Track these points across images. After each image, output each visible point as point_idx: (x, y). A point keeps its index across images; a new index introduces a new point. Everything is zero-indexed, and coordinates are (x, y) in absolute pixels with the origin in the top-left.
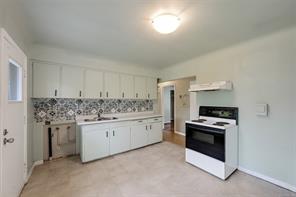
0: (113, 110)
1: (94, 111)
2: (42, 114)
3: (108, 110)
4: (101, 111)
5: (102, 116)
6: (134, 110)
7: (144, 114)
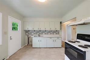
0: (44, 34)
1: (38, 34)
2: (27, 34)
3: (42, 34)
4: (40, 34)
5: (40, 35)
6: (51, 34)
7: (55, 35)
